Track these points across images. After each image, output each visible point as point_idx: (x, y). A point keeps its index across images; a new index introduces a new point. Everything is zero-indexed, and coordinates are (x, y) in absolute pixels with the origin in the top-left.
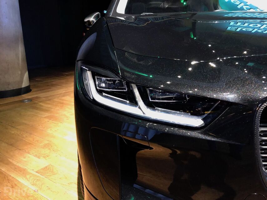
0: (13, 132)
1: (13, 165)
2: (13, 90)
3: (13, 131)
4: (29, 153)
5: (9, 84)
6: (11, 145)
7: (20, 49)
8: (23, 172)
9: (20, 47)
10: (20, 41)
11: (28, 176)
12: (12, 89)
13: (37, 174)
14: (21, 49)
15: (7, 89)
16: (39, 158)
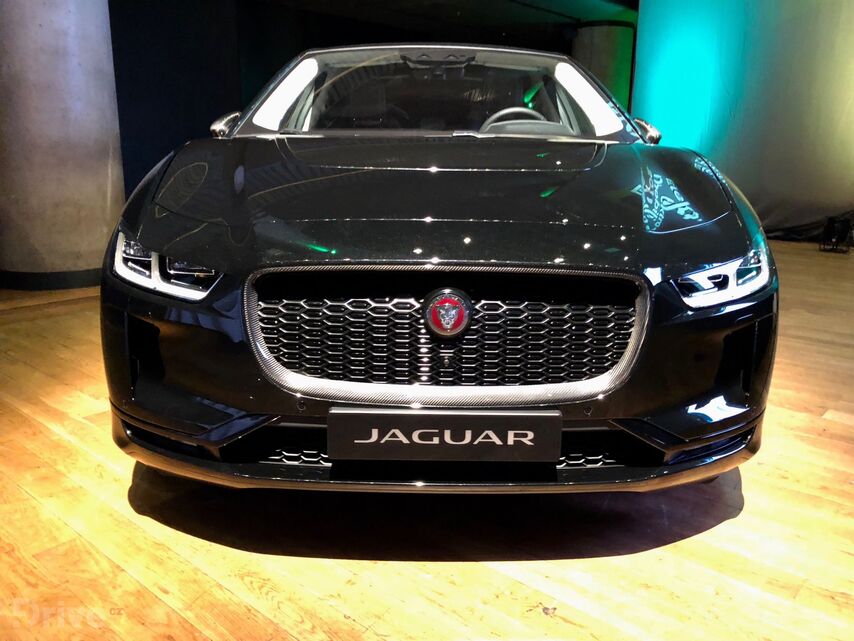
0: (62, 356)
1: (46, 405)
2: (88, 271)
3: (64, 354)
4: (81, 391)
5: (78, 256)
6: (53, 376)
7: (110, 175)
8: (60, 416)
9: (110, 170)
10: (111, 154)
11: (66, 423)
12: (85, 268)
13: (84, 421)
14: (112, 175)
15: (73, 269)
16: (97, 398)
